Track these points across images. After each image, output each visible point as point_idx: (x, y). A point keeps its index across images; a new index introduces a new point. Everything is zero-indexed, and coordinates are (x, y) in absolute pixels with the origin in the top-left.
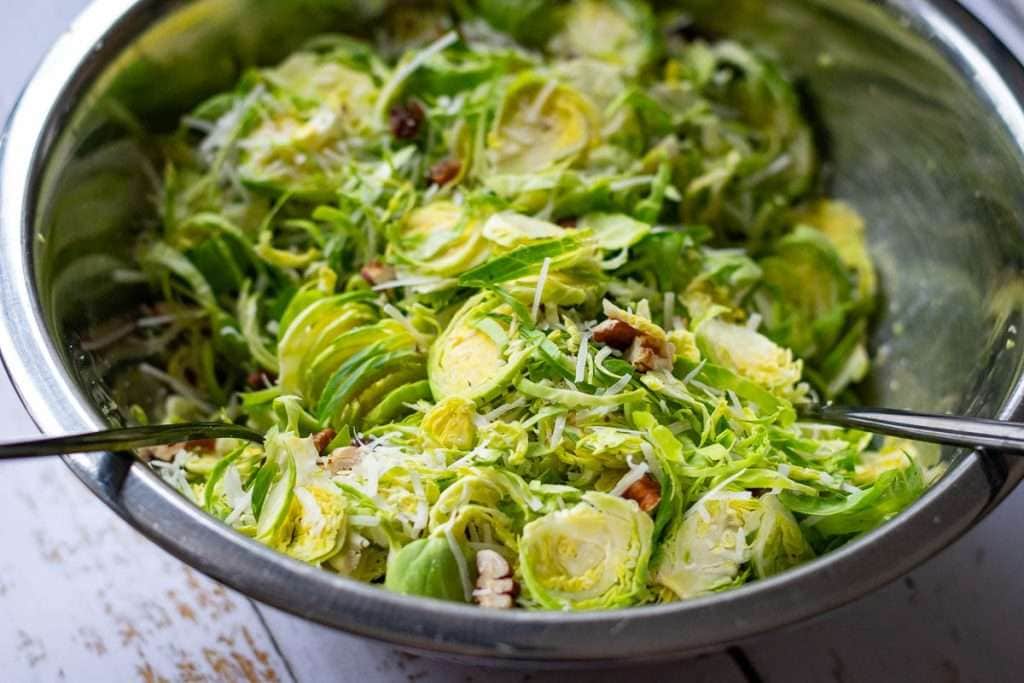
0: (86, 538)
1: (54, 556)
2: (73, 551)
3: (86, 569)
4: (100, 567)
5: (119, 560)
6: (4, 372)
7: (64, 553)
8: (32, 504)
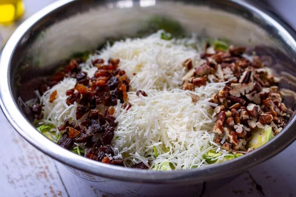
0: (22, 178)
1: (12, 182)
2: (18, 181)
3: (21, 186)
4: (25, 186)
5: (31, 184)
6: (1, 110)
7: (15, 181)
8: (7, 167)
